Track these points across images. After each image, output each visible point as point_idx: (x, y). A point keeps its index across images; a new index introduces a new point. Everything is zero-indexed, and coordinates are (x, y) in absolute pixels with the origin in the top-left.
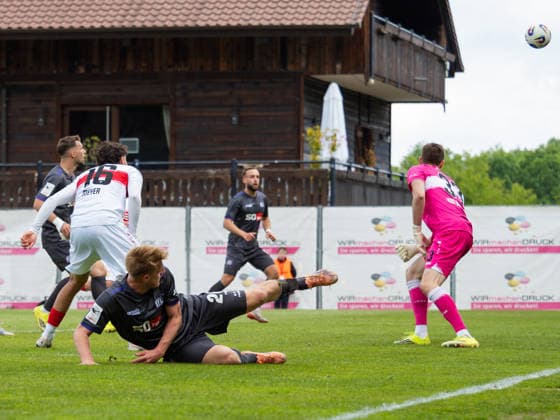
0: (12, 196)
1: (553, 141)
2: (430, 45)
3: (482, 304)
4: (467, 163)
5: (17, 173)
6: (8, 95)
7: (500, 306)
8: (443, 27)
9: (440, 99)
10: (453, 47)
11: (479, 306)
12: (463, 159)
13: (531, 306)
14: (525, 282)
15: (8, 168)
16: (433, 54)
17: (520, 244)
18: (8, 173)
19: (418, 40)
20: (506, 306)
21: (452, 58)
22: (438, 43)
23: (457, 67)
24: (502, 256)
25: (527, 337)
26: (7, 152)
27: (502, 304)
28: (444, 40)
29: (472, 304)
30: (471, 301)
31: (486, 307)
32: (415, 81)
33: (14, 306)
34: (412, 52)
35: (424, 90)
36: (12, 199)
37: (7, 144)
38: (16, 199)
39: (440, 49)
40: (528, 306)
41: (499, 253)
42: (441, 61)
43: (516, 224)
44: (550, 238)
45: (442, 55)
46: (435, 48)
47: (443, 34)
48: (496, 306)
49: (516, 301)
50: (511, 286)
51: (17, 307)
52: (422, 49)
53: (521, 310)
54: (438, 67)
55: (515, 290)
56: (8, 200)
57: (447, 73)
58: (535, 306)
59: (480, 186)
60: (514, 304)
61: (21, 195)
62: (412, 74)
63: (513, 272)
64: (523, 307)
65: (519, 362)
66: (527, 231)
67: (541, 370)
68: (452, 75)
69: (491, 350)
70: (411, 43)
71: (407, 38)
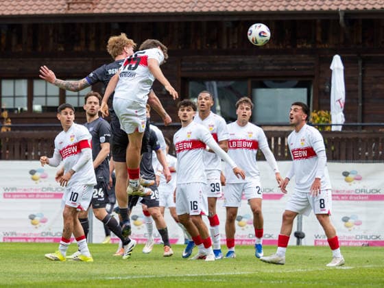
0: (367, 151)
5: (371, 131)
6: (363, 65)
15: (363, 127)
18: (364, 131)
26: (363, 114)
33: (370, 244)
36: (367, 153)
37: (363, 106)
38: (370, 153)
51: (372, 245)
56: (364, 154)
61: (374, 150)
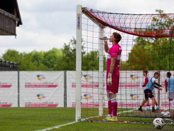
1: (54, 49)
2: (10, 15)
3: (28, 105)
4: (25, 56)
7: (35, 106)
8: (15, 9)
9: (14, 34)
10: (18, 16)
11: (28, 106)
12: (23, 55)
13: (46, 106)
14: (44, 97)
16: (12, 18)
17: (42, 84)
19: (7, 14)
20: (37, 106)
21: (18, 20)
22: (13, 14)
23: (20, 23)
24: (35, 88)
25: (43, 116)
27: (36, 105)
28: (16, 14)
29: (26, 105)
30: (25, 104)
31: (30, 106)
32: (5, 28)
34: (4, 18)
35: (9, 31)
39: (14, 17)
40: (45, 106)
41: (34, 87)
42: (15, 21)
43: (41, 77)
44: (52, 82)
45: (15, 18)
46: (12, 16)
47: (15, 11)
48: (34, 106)
49: (40, 104)
50: (39, 99)
52: (8, 16)
53: (42, 107)
54: (13, 23)
55: (40, 100)
57: (17, 25)
58: (47, 106)
59: (28, 64)
60: (40, 105)
62: (4, 25)
63: (40, 94)
64: (43, 106)
65: (40, 125)
66: (44, 80)
67: (47, 128)
68: (18, 26)
69: (30, 121)
70: (4, 14)
71: (3, 13)
